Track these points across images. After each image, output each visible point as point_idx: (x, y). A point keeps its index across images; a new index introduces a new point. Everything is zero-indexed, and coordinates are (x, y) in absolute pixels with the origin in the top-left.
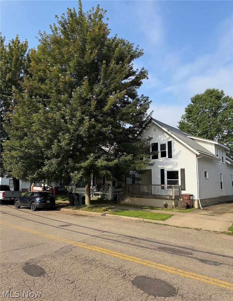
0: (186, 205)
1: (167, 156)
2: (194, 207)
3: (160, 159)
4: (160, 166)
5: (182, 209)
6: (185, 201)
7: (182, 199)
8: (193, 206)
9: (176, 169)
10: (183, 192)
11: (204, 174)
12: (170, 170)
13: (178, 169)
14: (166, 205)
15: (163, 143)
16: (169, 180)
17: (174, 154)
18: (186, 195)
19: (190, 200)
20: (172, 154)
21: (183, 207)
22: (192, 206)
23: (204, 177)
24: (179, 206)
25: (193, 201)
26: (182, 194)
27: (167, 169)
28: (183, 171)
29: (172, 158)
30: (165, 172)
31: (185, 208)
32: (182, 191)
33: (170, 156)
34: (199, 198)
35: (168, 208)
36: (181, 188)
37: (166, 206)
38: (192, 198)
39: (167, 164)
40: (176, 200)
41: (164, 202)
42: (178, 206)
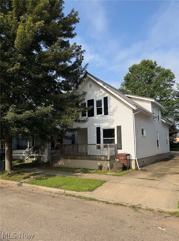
0: (122, 166)
1: (103, 113)
2: (131, 168)
3: (97, 117)
4: (96, 124)
5: (117, 171)
6: (122, 161)
7: (117, 160)
8: (130, 166)
9: (112, 127)
10: (120, 152)
11: (141, 132)
12: (106, 128)
13: (114, 126)
14: (101, 166)
15: (99, 99)
16: (105, 138)
17: (110, 110)
18: (122, 155)
19: (126, 160)
20: (108, 111)
21: (119, 169)
22: (128, 167)
23: (141, 134)
24: (115, 168)
25: (130, 161)
26: (118, 153)
27: (103, 127)
28: (119, 128)
29: (109, 115)
30: (101, 130)
31: (121, 170)
32: (119, 150)
33: (106, 113)
34: (136, 158)
35: (103, 170)
36: (117, 148)
37: (101, 168)
38: (129, 158)
39: (103, 121)
40: (111, 161)
41: (99, 164)
42: (113, 168)
